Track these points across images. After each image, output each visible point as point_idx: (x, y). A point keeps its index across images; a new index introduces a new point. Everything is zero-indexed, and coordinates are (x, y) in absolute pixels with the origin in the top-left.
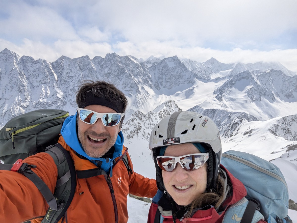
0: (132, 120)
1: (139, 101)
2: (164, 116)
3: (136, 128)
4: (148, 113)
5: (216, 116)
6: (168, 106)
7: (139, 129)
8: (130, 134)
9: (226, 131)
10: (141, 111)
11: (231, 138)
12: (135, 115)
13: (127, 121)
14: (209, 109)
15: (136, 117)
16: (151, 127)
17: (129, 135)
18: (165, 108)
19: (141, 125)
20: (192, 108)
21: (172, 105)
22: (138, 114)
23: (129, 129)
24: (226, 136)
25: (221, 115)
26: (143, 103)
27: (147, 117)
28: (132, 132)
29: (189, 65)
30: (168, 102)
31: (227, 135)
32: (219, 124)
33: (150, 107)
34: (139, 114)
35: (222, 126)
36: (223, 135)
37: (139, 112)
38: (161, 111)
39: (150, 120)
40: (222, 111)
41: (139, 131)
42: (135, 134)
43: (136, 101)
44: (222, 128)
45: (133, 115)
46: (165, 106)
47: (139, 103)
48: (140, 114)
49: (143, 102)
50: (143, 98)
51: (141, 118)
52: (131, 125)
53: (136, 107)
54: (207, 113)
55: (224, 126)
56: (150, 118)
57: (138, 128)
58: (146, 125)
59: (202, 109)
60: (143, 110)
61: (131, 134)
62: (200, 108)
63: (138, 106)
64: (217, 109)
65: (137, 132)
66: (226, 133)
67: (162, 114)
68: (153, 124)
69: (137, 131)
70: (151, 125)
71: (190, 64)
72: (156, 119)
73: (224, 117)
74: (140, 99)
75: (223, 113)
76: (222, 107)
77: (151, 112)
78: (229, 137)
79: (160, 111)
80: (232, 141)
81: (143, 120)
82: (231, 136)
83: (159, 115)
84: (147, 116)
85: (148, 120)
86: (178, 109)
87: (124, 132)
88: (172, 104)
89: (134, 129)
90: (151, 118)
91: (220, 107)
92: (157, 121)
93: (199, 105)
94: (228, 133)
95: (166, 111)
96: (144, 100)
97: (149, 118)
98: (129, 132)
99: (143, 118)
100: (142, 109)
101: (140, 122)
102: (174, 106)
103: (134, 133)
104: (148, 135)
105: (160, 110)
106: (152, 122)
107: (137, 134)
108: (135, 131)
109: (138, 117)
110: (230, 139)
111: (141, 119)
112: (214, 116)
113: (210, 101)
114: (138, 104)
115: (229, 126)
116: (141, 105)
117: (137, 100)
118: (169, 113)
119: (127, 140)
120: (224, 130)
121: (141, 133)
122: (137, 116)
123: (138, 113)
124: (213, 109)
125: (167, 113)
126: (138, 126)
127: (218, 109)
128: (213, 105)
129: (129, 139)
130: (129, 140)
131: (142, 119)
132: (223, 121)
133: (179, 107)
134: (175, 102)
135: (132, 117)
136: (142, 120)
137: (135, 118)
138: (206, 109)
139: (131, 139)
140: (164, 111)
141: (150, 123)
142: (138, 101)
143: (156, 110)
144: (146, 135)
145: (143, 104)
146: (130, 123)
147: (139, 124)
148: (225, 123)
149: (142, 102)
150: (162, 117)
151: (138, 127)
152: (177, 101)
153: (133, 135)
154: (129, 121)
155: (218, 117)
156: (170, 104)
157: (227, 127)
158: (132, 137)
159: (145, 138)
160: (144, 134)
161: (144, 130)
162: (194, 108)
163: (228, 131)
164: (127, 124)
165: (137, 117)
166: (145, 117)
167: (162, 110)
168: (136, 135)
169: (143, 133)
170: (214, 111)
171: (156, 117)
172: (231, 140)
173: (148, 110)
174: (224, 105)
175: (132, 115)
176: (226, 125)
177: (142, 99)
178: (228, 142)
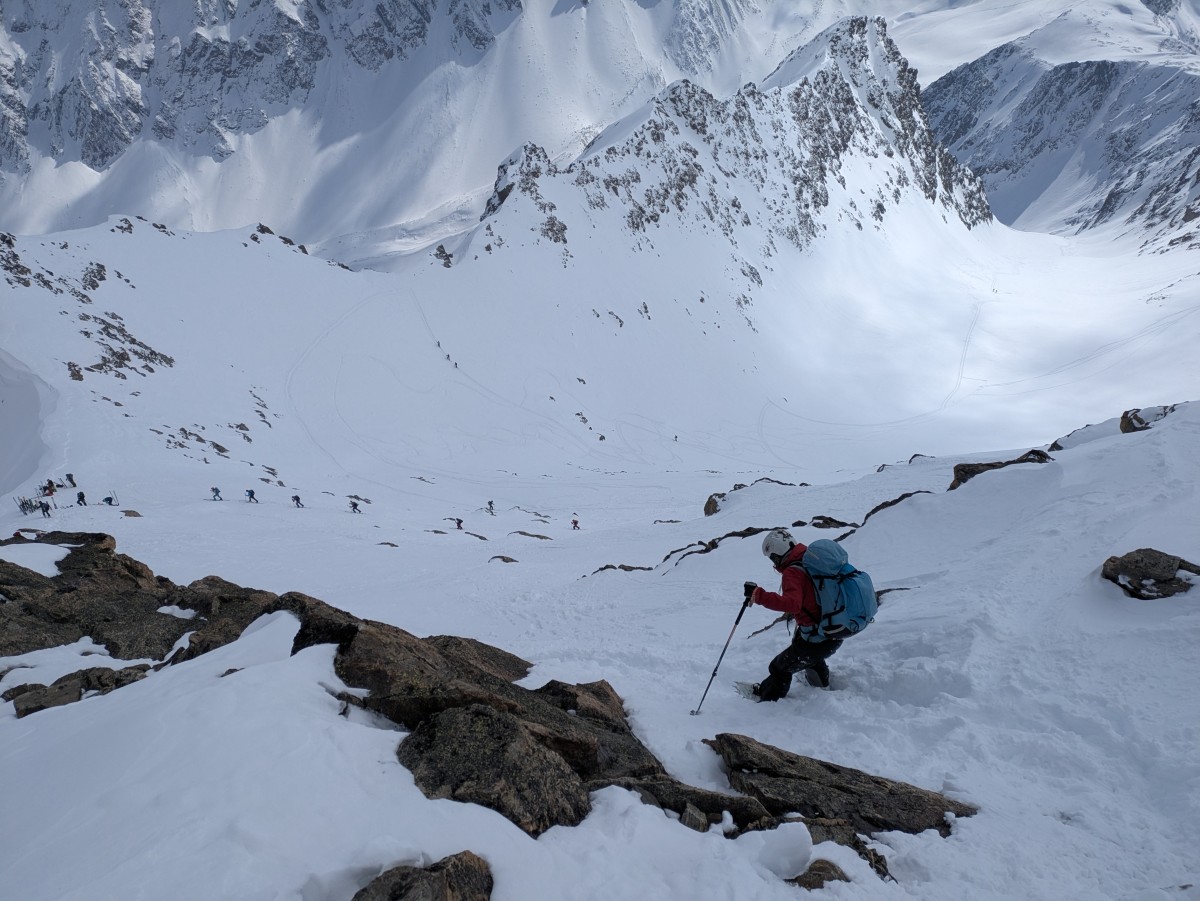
0: (653, 134)
1: (693, 29)
2: (816, 108)
3: (673, 176)
4: (739, 93)
5: (1116, 108)
6: (844, 50)
7: (689, 178)
8: (642, 201)
9: (1165, 189)
10: (705, 82)
11: (1190, 227)
12: (669, 107)
13: (631, 135)
14: (1076, 64)
15: (673, 118)
16: (750, 169)
17: (640, 208)
18: (827, 62)
19: (697, 160)
20: (974, 63)
21: (866, 44)
22: (686, 101)
23: (637, 179)
24: (1157, 220)
25: (1151, 97)
26: (713, 38)
27: (728, 115)
28: (654, 196)
30: (848, 27)
31: (1162, 214)
32: (1121, 151)
33: (748, 60)
34: (689, 98)
35: (1144, 161)
36: (1141, 211)
37: (690, 90)
38: (805, 82)
39: (748, 133)
40: (1159, 72)
41: (687, 190)
42: (668, 203)
43: (678, 30)
44: (1142, 175)
45: (658, 102)
46: (828, 51)
47: (692, 40)
48: (697, 97)
49: (716, 30)
50: (718, 7)
51: (700, 120)
52: (649, 156)
53: (678, 65)
54: (1060, 90)
55: (1155, 163)
56: (746, 122)
57: (686, 174)
58: (727, 162)
59: (1035, 66)
60: (713, 76)
61: (650, 201)
62: (1025, 57)
63: (690, 55)
64: (1129, 60)
65: (680, 196)
66: (1162, 200)
67: (811, 95)
68: (760, 154)
69: (680, 187)
70: (747, 156)
72: (773, 124)
73: (1166, 108)
74: (697, 14)
75: (1168, 85)
76: (1164, 51)
77: (751, 88)
78: (1171, 226)
79: (801, 81)
80: (1188, 243)
81: (709, 130)
83: (795, 104)
84: (732, 109)
85: (737, 132)
86: (899, 68)
87: (617, 194)
88: (866, 37)
89: (665, 181)
90: (751, 122)
91: (1154, 49)
92: (779, 139)
93: (1017, 43)
94: (1173, 203)
95: (834, 80)
96: (718, 21)
97: (742, 118)
98: (639, 193)
99: (708, 123)
100: (709, 75)
101: (694, 140)
102: (875, 48)
103: (665, 199)
104: (730, 207)
105: (799, 76)
106: (752, 145)
107: (678, 203)
108: (666, 191)
109: (685, 114)
110: (1177, 234)
111: (699, 128)
112: (1097, 107)
113: (1090, 16)
114: (690, 43)
115: (1188, 163)
116: (702, 48)
117: (683, 22)
118: (849, 92)
119: (630, 230)
120: (1149, 182)
121: (696, 197)
122: (681, 108)
123: (684, 91)
124: (1104, 62)
125: (837, 94)
126: (683, 163)
127: (1136, 60)
128: (1105, 40)
129: (641, 229)
130: (639, 234)
131: (704, 125)
132: (1151, 136)
133: (904, 54)
134: (885, 26)
135: (653, 116)
136: (704, 132)
137: (672, 124)
138: (1057, 62)
139: (650, 227)
140: (821, 79)
141: (743, 147)
142: (690, 30)
143: (780, 76)
144: (722, 210)
145: (714, 43)
146: (644, 146)
147: (691, 155)
148: (1161, 147)
149: (708, 31)
150: (806, 116)
151: (685, 168)
152: (899, 20)
153: (657, 209)
154: (641, 137)
155: (1126, 110)
156: (856, 37)
157: (1173, 165)
158: (655, 218)
159: (715, 225)
160: (711, 205)
161: (714, 181)
162: (989, 59)
163: (1177, 191)
164: (628, 151)
165: (678, 115)
166: (719, 113)
167: (812, 78)
168: (673, 209)
169: (709, 199)
170: (1104, 74)
171: (776, 117)
172: (1186, 238)
173: (740, 80)
174: (1182, 35)
175: (656, 105)
176: (1171, 153)
177: (709, 17)
178: (1162, 252)
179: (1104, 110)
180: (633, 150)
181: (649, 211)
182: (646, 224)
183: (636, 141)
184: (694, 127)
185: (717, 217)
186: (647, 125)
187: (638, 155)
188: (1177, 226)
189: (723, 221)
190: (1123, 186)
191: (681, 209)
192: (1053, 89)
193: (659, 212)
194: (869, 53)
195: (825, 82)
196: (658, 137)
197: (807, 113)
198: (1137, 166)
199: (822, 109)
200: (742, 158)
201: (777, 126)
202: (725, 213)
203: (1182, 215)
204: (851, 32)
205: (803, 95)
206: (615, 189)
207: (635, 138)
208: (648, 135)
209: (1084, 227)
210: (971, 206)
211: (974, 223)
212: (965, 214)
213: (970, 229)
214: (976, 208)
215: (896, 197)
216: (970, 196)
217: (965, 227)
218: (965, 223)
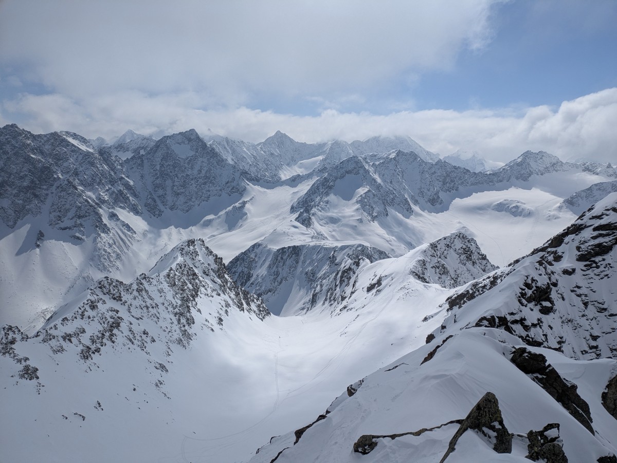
0: (90, 306)
1: (106, 252)
2: (179, 280)
3: (106, 325)
4: (137, 279)
5: (304, 262)
6: (187, 253)
7: (116, 324)
8: (88, 343)
9: (331, 290)
10: (116, 276)
11: (344, 303)
12: (98, 291)
13: (77, 309)
14: (285, 248)
15: (101, 296)
16: (150, 314)
17: (88, 347)
18: (180, 259)
19: (119, 315)
20: (245, 252)
21: (197, 250)
22: (108, 287)
23: (84, 331)
24: (332, 302)
25: (315, 257)
26: (118, 255)
27: (133, 290)
28: (95, 338)
29: (228, 152)
30: (187, 244)
31: (334, 299)
32: (311, 278)
33: (139, 262)
34: (110, 285)
35: (320, 280)
36: (326, 300)
37: (109, 281)
38: (171, 269)
39: (145, 297)
40: (314, 247)
41: (115, 331)
42: (104, 340)
43: (97, 253)
44: (321, 286)
45: (92, 290)
46: (179, 255)
47: (106, 257)
48: (114, 284)
49: (118, 251)
50: (118, 241)
51: (118, 295)
52: (89, 318)
53: (99, 270)
54: (282, 258)
55: (324, 281)
56: (144, 292)
57: (113, 323)
58: (137, 313)
59: (269, 251)
60: (120, 272)
61: (93, 342)
62: (265, 247)
63: (106, 264)
64: (303, 244)
65: (112, 335)
66: (332, 294)
67: (175, 275)
68: (154, 305)
69: (111, 331)
70: (147, 308)
71: (228, 148)
72: (159, 290)
73: (321, 260)
74: (107, 245)
75: (318, 252)
76: (314, 240)
77: (143, 276)
78: (338, 304)
79: (169, 269)
80: (346, 309)
81: (123, 299)
82: (343, 298)
83: (168, 280)
84: (135, 287)
85: (140, 297)
86: (214, 258)
87: (71, 342)
88: (196, 247)
89: (102, 329)
90: (147, 291)
91: (310, 240)
92: (163, 297)
93: (260, 242)
94: (336, 294)
95: (185, 267)
96: (119, 247)
97: (141, 290)
98: (85, 339)
99: (122, 295)
100: (118, 272)
101: (116, 305)
102: (201, 252)
103: (102, 339)
104: (143, 335)
105: (167, 267)
106: (149, 302)
107: (111, 339)
108: (103, 334)
109: (109, 293)
110: (341, 306)
111: (118, 299)
112: (297, 262)
113: (284, 230)
114: (105, 259)
115: (335, 279)
116: (112, 260)
117: (99, 249)
118: (193, 271)
119: (82, 361)
120: (325, 288)
121: (121, 336)
122: (105, 291)
123: (106, 282)
124: (294, 246)
125: (188, 273)
126: (111, 318)
127: (305, 244)
128: (292, 238)
129: (90, 359)
130: (89, 362)
131: (120, 297)
132: (320, 271)
133: (215, 252)
134: (203, 242)
135: (89, 297)
136: (121, 300)
137: (101, 299)
138: (278, 248)
139: (96, 356)
140: (178, 267)
141: (144, 304)
142: (104, 253)
143: (157, 268)
144: (138, 337)
145: (118, 257)
146: (86, 313)
147: (115, 313)
148: (324, 274)
149: (114, 252)
150: (175, 284)
151: (112, 320)
152: (209, 238)
153: (99, 345)
154: (83, 309)
155: (308, 262)
156: (191, 247)
157: (331, 280)
158: (98, 350)
159: (135, 346)
160: (131, 336)
161: (131, 324)
162: (251, 250)
163: (335, 290)
164: (76, 318)
165: (104, 294)
166: (128, 290)
167: (174, 266)
168: (109, 343)
169: (129, 333)
170: (296, 251)
171: (159, 287)
172: (345, 307)
173: (135, 272)
174: (318, 234)
175: (90, 291)
176: (328, 276)
177: (114, 246)
178: (339, 315)
179: (300, 263)
180: (79, 317)
181: (93, 347)
182: (92, 355)
183: (80, 312)
184: (114, 299)
185: (136, 342)
186: (87, 302)
187: (82, 318)
188: (340, 303)
189: (139, 343)
190: (316, 291)
191: (113, 342)
192: (279, 258)
193: (100, 347)
194: (199, 253)
195: (181, 268)
196: (93, 307)
197: (175, 283)
198: (319, 282)
199: (182, 280)
200: (145, 309)
201: (161, 291)
202: (140, 339)
203: (340, 299)
204: (189, 246)
205: (171, 275)
206: (70, 340)
207: (79, 310)
208: (87, 307)
209: (308, 310)
210: (260, 311)
211: (264, 318)
212: (259, 315)
213: (262, 321)
214: (263, 311)
215: (227, 313)
216: (259, 306)
217: (260, 320)
218: (260, 319)
